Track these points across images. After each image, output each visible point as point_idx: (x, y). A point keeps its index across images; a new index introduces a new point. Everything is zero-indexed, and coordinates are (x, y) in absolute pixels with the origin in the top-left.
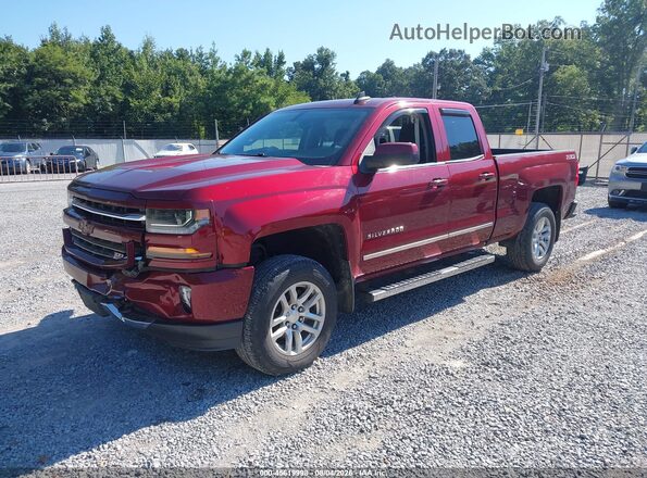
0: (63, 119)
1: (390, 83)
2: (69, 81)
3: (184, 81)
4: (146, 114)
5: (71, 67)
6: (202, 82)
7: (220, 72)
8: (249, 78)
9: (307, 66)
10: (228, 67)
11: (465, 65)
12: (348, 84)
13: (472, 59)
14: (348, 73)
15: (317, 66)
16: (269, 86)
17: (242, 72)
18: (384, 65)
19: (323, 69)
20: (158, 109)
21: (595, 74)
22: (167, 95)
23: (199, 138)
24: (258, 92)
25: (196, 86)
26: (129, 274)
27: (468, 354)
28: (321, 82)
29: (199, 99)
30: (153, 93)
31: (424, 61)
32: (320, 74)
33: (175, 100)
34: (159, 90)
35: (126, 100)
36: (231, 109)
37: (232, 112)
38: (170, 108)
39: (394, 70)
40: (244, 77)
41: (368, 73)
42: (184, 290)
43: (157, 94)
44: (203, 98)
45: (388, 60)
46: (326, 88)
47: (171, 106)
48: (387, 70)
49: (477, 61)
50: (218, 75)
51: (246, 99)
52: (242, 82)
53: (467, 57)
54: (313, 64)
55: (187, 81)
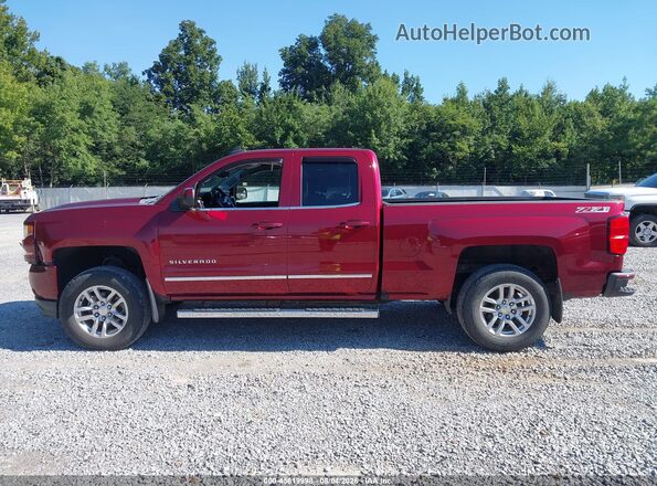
0: (451, 168)
2: (457, 133)
3: (579, 124)
5: (460, 121)
6: (602, 123)
20: (544, 155)
22: (556, 140)
25: (594, 128)
29: (594, 141)
33: (562, 145)
35: (510, 149)
38: (557, 154)
44: (600, 140)
47: (558, 151)
55: (583, 123)
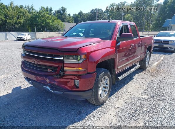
1: (81, 17)
3: (24, 15)
4: (13, 24)
6: (29, 16)
7: (34, 12)
8: (43, 15)
9: (59, 12)
10: (37, 11)
11: (102, 13)
12: (70, 17)
13: (103, 11)
14: (70, 14)
15: (61, 12)
16: (50, 17)
17: (41, 13)
18: (80, 12)
19: (63, 13)
21: (134, 17)
22: (19, 19)
23: (29, 32)
24: (46, 19)
25: (27, 17)
26: (56, 76)
27: (146, 93)
28: (63, 16)
30: (14, 18)
31: (91, 11)
32: (62, 14)
34: (16, 17)
35: (6, 20)
36: (39, 23)
37: (39, 24)
39: (82, 14)
40: (42, 14)
41: (75, 14)
42: (76, 81)
43: (15, 18)
44: (30, 20)
45: (81, 11)
46: (64, 18)
47: (20, 22)
48: (81, 13)
49: (105, 12)
50: (34, 14)
51: (43, 21)
52: (41, 16)
53: (102, 11)
54: (60, 11)
